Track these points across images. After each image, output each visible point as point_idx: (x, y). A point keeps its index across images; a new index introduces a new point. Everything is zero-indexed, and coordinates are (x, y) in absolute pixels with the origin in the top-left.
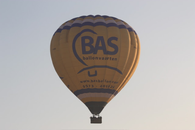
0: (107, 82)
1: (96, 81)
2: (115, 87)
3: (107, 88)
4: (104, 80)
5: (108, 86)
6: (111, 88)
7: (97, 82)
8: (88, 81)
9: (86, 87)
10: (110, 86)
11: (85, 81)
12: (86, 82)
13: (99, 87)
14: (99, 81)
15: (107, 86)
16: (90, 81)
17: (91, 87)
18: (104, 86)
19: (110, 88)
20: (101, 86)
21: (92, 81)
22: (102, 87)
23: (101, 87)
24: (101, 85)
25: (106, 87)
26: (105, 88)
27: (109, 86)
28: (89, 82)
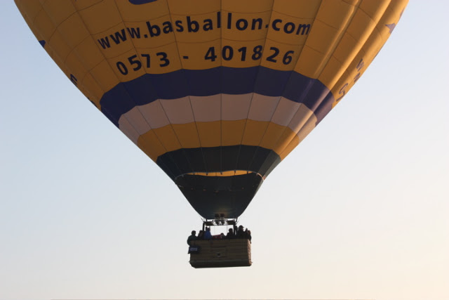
0: (242, 25)
1: (175, 27)
2: (293, 56)
3: (250, 63)
4: (219, 14)
5: (250, 53)
6: (270, 59)
7: (182, 30)
8: (135, 33)
9: (130, 67)
10: (267, 53)
11: (119, 37)
12: (124, 39)
13: (198, 63)
14: (193, 26)
15: (243, 50)
16: (144, 30)
17: (156, 68)
18: (228, 52)
19: (264, 63)
20: (211, 55)
21: (154, 31)
22: (220, 62)
23: (213, 58)
24: (212, 49)
25: (237, 55)
26: (236, 62)
27: (258, 52)
28: (138, 36)
